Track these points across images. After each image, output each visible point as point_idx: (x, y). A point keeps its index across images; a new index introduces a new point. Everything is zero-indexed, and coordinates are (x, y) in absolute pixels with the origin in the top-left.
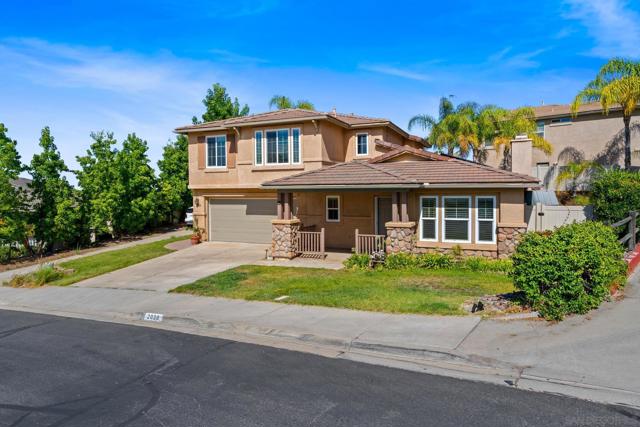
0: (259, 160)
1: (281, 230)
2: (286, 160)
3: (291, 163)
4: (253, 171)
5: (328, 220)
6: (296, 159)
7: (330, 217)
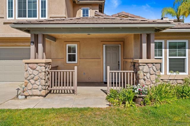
0: (11, 15)
1: (34, 69)
2: (35, 16)
3: (39, 18)
4: (5, 23)
5: (68, 62)
6: (43, 15)
7: (70, 60)
